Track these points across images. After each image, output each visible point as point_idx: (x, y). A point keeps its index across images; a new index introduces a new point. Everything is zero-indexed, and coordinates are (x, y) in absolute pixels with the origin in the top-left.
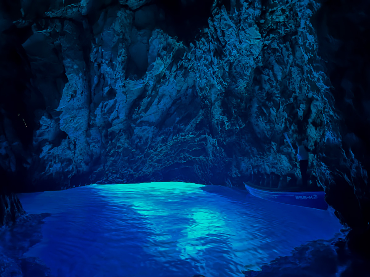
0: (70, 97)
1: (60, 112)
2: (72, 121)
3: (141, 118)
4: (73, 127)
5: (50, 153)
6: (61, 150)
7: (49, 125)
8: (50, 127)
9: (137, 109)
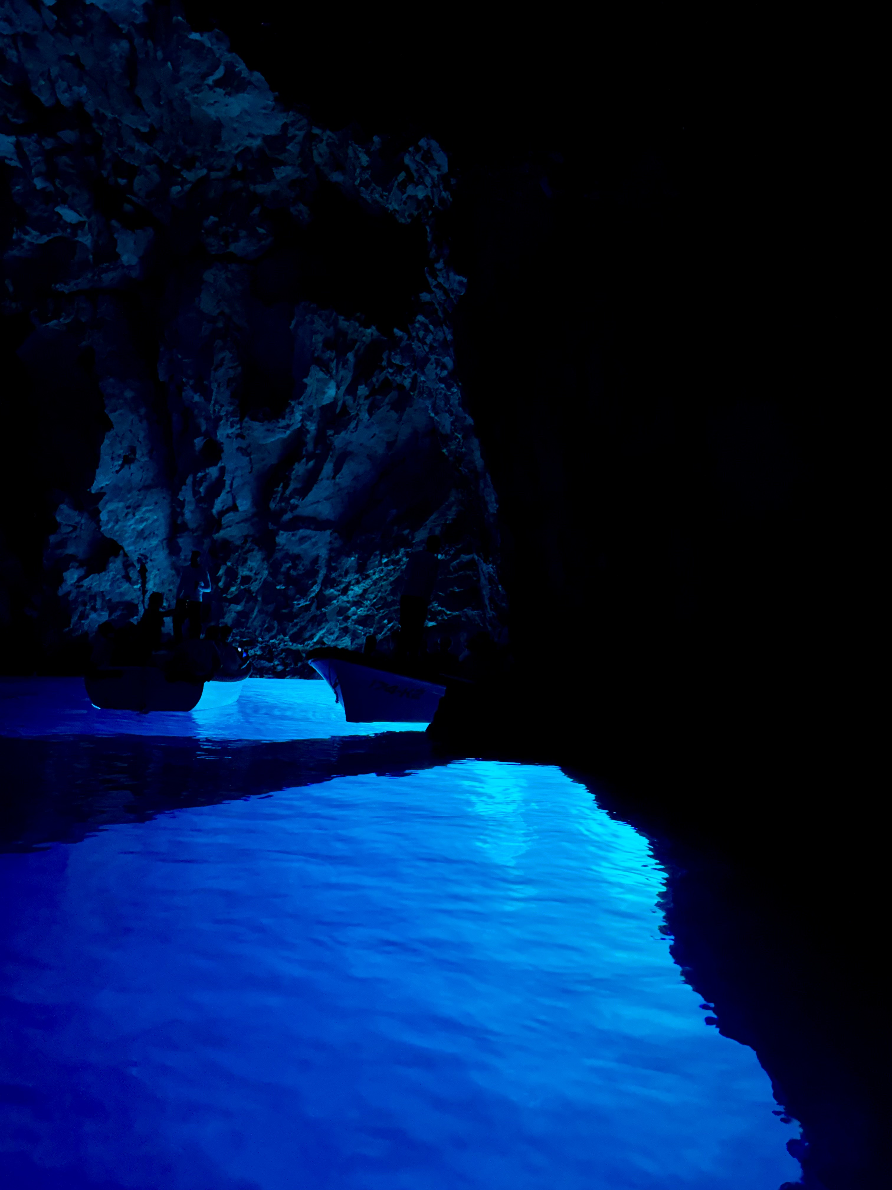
0: (120, 462)
1: (100, 495)
2: (130, 516)
3: (292, 511)
4: (134, 529)
5: (82, 586)
6: (108, 580)
7: (76, 523)
8: (78, 530)
9: (280, 489)
